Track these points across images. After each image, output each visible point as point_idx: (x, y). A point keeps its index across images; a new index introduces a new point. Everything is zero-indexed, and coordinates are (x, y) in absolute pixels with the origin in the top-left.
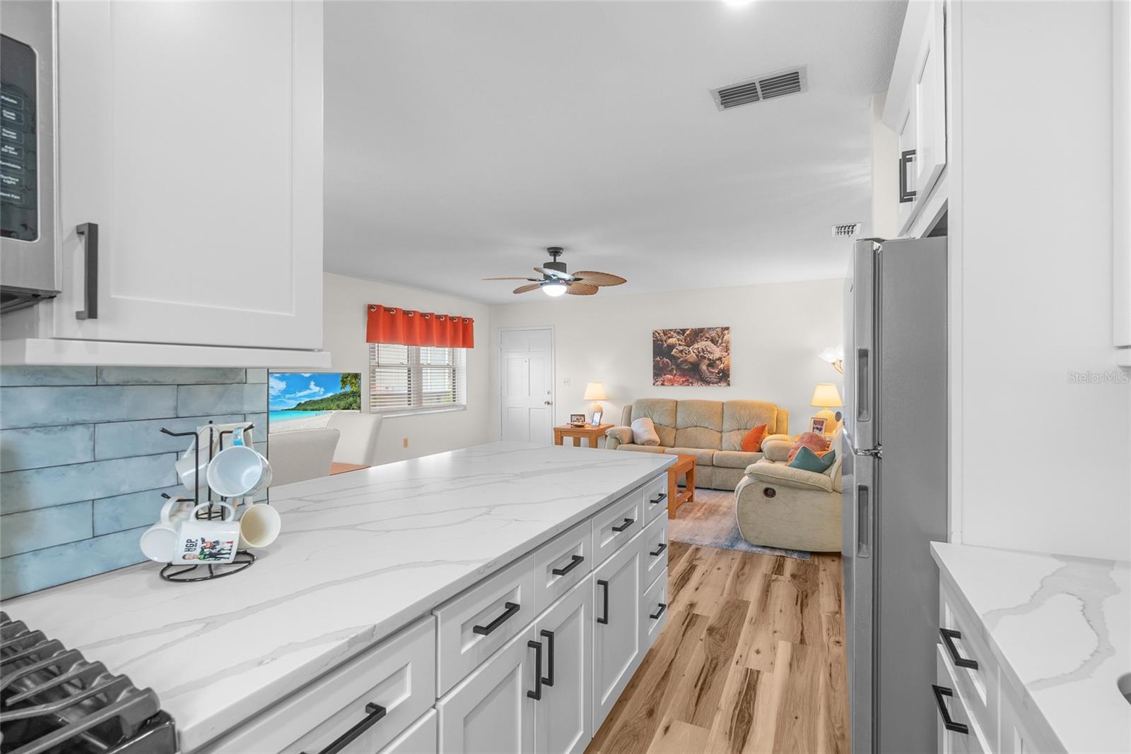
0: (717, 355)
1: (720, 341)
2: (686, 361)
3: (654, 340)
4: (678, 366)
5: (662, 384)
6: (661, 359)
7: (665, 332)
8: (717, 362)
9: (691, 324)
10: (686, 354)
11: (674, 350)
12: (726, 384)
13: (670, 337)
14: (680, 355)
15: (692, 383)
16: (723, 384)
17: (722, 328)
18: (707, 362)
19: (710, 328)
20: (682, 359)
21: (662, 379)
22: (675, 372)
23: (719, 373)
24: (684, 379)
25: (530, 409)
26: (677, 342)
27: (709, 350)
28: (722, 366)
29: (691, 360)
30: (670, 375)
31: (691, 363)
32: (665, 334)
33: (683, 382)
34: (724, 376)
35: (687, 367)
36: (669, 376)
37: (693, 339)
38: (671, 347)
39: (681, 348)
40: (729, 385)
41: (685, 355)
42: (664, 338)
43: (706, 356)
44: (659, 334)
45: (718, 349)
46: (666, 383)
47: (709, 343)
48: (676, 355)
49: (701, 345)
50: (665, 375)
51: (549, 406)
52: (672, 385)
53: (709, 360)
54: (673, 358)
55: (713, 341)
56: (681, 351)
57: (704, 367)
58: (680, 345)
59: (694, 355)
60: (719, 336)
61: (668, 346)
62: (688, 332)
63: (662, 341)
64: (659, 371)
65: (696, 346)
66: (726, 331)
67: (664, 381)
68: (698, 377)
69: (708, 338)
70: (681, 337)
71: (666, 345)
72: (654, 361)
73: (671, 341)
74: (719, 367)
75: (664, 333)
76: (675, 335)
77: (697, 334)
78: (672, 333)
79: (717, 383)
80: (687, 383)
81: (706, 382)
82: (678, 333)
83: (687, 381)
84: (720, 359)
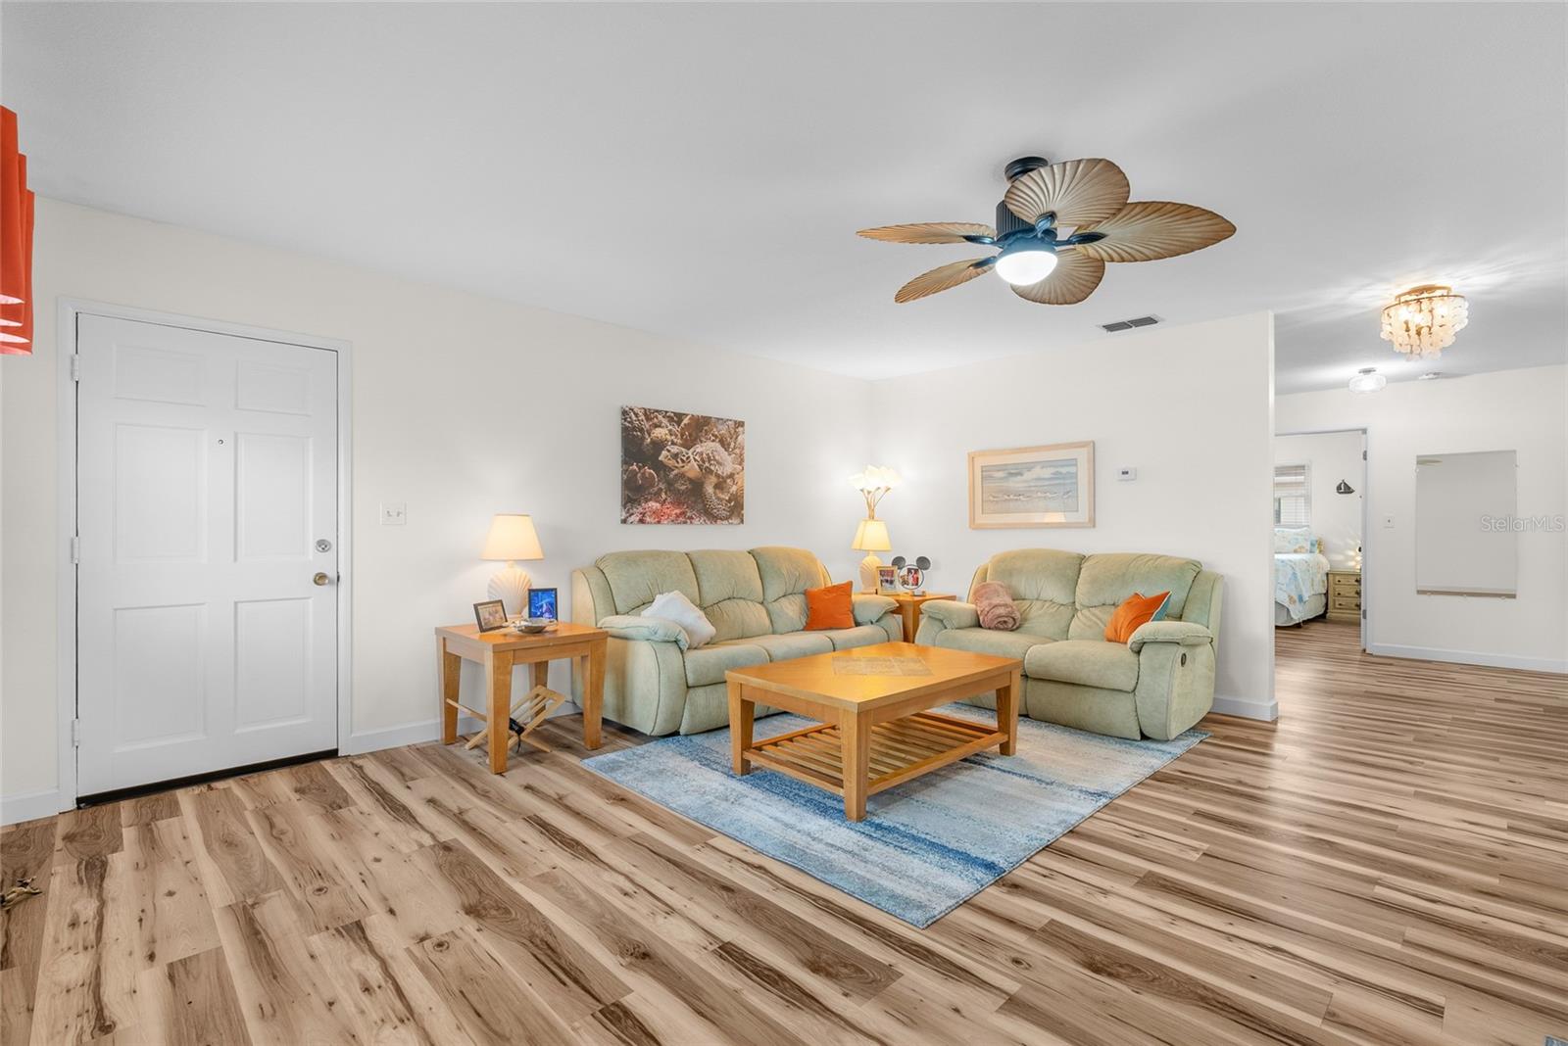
0: (727, 469)
1: (732, 446)
2: (682, 476)
3: (625, 429)
4: (670, 484)
5: (642, 521)
6: (639, 469)
7: (649, 414)
8: (728, 481)
9: (693, 407)
10: (683, 461)
11: (664, 453)
12: (738, 521)
13: (656, 426)
14: (671, 463)
15: (691, 518)
16: (735, 521)
17: (735, 422)
18: (713, 479)
19: (718, 419)
20: (676, 472)
21: (641, 510)
22: (664, 496)
23: (729, 501)
24: (678, 511)
25: (236, 603)
26: (668, 437)
27: (717, 458)
28: (734, 489)
29: (691, 475)
30: (656, 502)
31: (690, 479)
32: (648, 419)
33: (678, 516)
34: (736, 509)
35: (683, 488)
36: (654, 505)
37: (694, 434)
38: (659, 445)
39: (675, 449)
40: (742, 522)
41: (681, 464)
42: (646, 425)
43: (712, 468)
44: (636, 415)
45: (729, 459)
46: (648, 519)
47: (718, 445)
48: (665, 461)
49: (707, 447)
50: (647, 501)
51: (326, 590)
52: (659, 522)
53: (718, 476)
54: (660, 467)
55: (722, 443)
56: (675, 456)
57: (709, 489)
58: (673, 443)
59: (695, 464)
60: (730, 434)
61: (653, 442)
62: (686, 421)
63: (641, 430)
64: (634, 494)
65: (699, 448)
66: (740, 429)
67: (644, 514)
68: (701, 506)
69: (716, 436)
70: (676, 429)
71: (649, 440)
72: (624, 472)
73: (660, 433)
74: (731, 491)
75: (645, 414)
76: (665, 421)
77: (698, 428)
78: (660, 417)
79: (727, 519)
80: (683, 518)
81: (712, 517)
82: (671, 419)
83: (683, 514)
84: (731, 476)
